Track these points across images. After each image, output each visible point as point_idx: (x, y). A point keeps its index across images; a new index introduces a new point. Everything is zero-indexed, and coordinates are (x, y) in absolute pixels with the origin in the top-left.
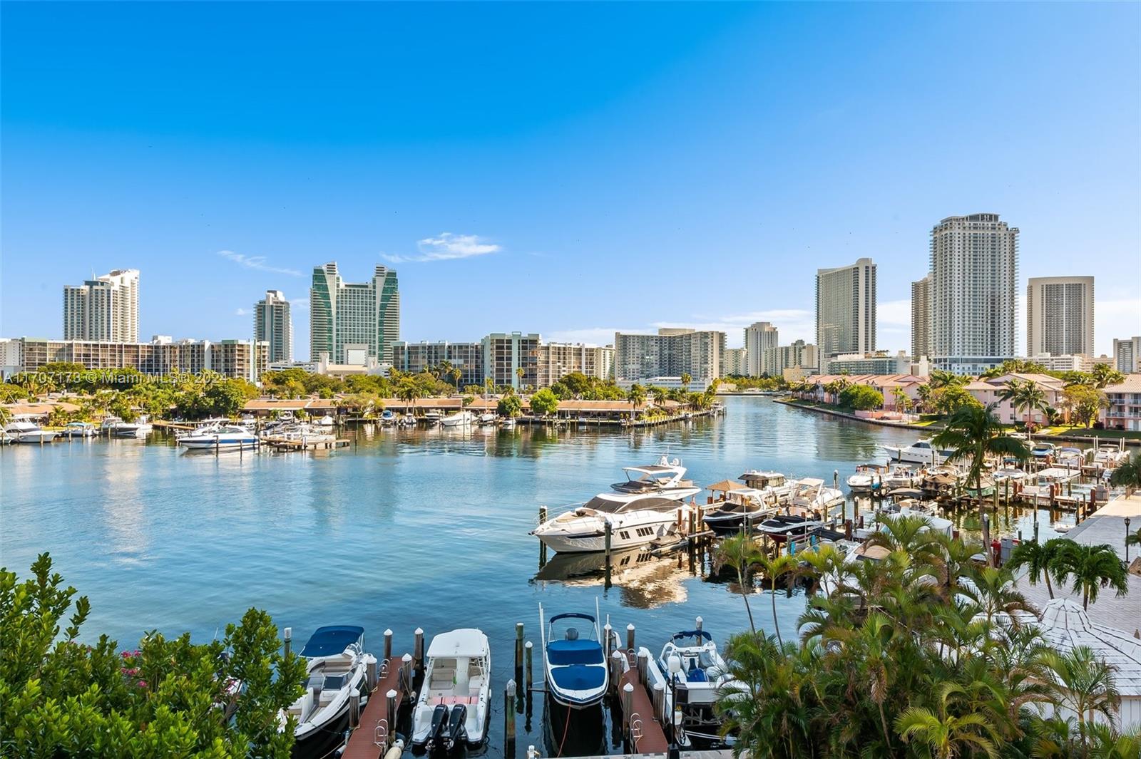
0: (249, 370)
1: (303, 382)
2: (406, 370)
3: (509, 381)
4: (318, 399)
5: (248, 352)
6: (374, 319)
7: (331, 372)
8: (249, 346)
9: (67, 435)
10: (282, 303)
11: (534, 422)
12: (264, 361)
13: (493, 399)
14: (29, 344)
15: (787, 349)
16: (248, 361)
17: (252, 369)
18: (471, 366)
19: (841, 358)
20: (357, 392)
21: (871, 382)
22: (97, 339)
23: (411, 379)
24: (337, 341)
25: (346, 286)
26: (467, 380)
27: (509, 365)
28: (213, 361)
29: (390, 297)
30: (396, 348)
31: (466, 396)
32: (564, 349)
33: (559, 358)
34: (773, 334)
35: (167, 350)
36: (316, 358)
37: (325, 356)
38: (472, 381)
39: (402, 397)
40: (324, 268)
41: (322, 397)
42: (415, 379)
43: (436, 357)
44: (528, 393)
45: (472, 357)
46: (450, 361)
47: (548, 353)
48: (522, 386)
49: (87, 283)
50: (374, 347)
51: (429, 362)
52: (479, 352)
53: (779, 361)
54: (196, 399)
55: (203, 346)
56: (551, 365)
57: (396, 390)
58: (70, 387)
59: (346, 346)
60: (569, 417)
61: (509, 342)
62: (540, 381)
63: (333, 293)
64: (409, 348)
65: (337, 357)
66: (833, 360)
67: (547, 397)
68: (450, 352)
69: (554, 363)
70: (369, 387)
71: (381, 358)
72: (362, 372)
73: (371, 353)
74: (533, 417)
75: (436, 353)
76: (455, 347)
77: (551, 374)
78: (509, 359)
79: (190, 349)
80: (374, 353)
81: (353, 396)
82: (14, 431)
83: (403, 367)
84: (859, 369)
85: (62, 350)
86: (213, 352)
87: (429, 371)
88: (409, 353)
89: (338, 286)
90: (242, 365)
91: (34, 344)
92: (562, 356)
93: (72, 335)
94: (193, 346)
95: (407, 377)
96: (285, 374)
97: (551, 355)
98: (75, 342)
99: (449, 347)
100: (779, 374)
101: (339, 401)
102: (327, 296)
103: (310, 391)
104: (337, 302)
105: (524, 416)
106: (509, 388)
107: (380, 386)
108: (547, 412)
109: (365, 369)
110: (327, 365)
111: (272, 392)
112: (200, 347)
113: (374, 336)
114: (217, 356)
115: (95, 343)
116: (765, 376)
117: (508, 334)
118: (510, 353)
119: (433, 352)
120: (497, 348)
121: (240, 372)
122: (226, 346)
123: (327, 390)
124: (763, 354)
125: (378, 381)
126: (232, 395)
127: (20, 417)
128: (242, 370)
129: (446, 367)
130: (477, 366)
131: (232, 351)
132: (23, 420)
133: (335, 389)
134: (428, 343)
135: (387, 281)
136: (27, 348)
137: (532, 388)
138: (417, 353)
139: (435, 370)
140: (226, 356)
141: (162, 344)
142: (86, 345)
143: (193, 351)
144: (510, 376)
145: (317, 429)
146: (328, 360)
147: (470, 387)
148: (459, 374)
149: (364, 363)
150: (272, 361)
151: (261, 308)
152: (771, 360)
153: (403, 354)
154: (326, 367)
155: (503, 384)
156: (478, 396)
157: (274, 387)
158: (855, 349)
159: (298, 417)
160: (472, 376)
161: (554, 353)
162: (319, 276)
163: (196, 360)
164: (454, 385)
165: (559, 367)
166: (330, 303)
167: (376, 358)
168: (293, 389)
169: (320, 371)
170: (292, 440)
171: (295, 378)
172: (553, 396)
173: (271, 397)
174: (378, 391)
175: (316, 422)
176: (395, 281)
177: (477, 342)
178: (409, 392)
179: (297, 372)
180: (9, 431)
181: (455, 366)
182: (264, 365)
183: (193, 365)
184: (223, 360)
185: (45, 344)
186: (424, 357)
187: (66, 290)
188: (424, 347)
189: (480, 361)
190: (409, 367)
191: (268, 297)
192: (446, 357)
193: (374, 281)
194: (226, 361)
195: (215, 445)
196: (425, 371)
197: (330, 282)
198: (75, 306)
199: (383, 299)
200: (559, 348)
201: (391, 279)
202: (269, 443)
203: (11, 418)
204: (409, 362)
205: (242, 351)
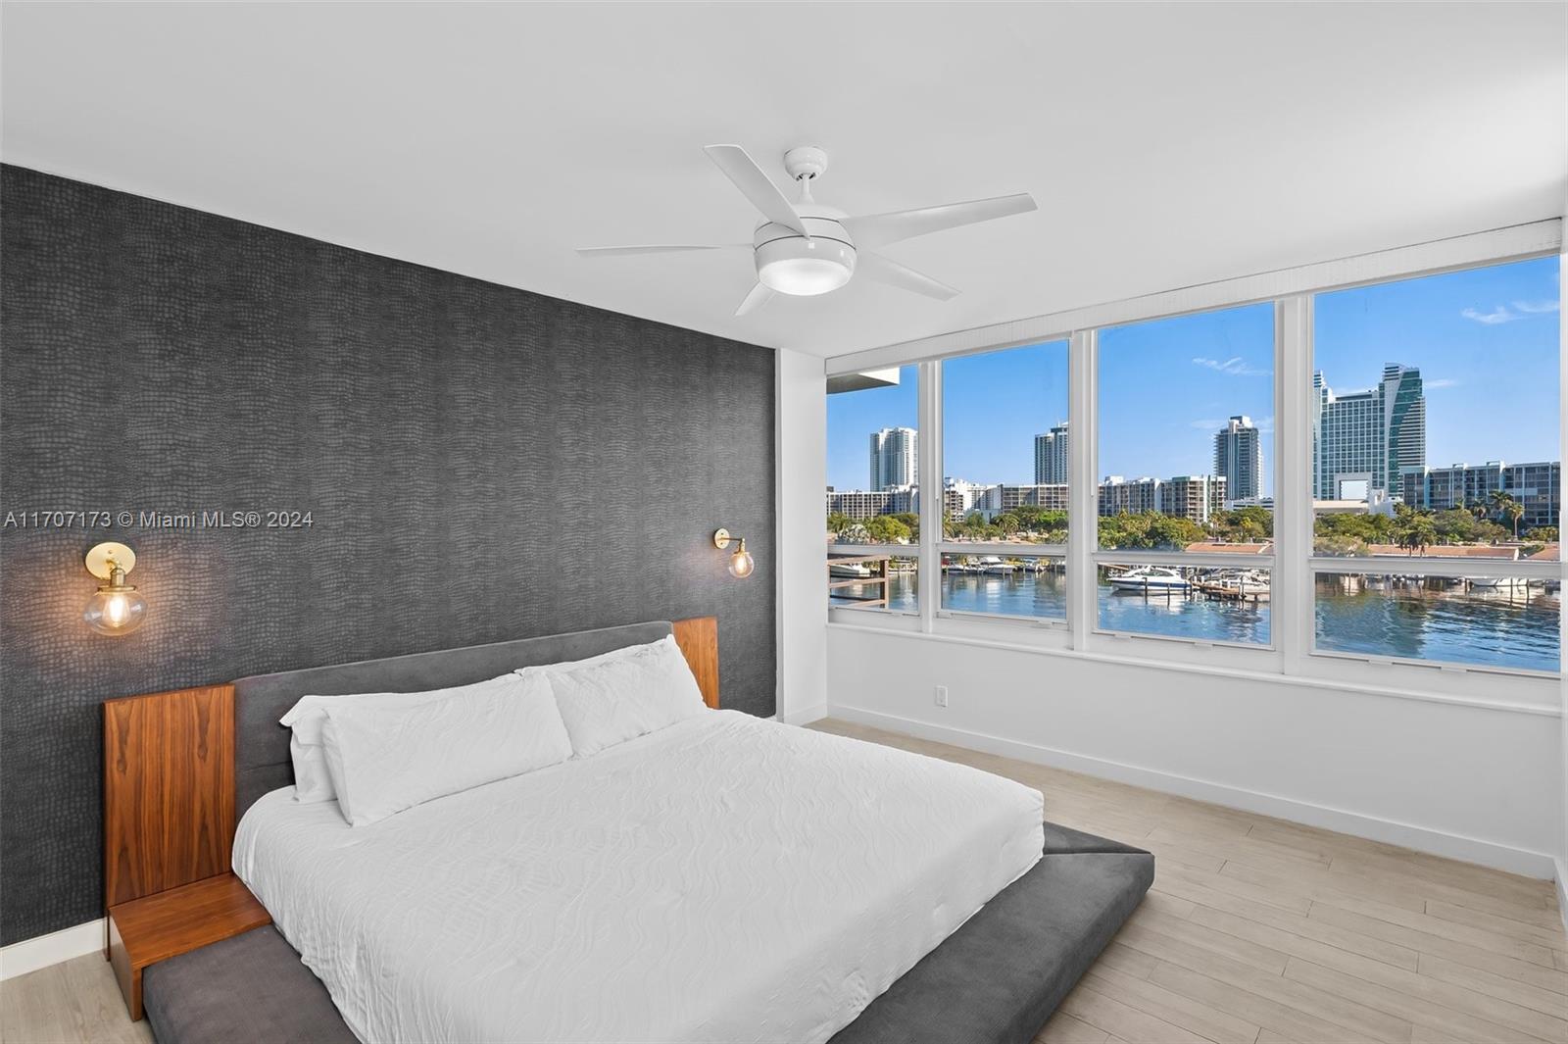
0: (1202, 510)
1: (1263, 523)
2: (1426, 506)
5: (1202, 489)
6: (1382, 439)
8: (1202, 482)
10: (1249, 430)
12: (1221, 499)
14: (1006, 489)
16: (1202, 500)
17: (1205, 508)
22: (1056, 483)
23: (1431, 518)
24: (1324, 471)
25: (1337, 399)
28: (1163, 500)
29: (1408, 406)
30: (1409, 476)
31: (1530, 544)
35: (1118, 490)
39: (1402, 543)
42: (1437, 518)
43: (1481, 487)
46: (1508, 491)
49: (1053, 430)
50: (1382, 476)
51: (1469, 494)
54: (1135, 540)
55: (1153, 485)
58: (1035, 527)
59: (1338, 477)
65: (1324, 491)
68: (1509, 478)
70: (1357, 529)
71: (1392, 489)
72: (1359, 509)
73: (1376, 484)
76: (1519, 470)
79: (1141, 488)
80: (1381, 484)
81: (1330, 540)
82: (986, 563)
83: (1421, 502)
85: (1029, 494)
86: (1163, 490)
87: (1468, 507)
88: (1432, 482)
89: (1325, 400)
90: (1195, 504)
91: (1009, 489)
93: (1041, 479)
94: (1143, 485)
95: (1425, 516)
96: (1242, 513)
98: (1039, 486)
99: (1507, 470)
104: (1324, 421)
107: (1375, 527)
109: (1365, 505)
111: (1223, 534)
112: (1151, 485)
113: (1382, 460)
114: (1168, 495)
115: (1056, 486)
119: (1477, 479)
121: (1192, 512)
122: (1177, 484)
125: (1376, 521)
126: (1172, 536)
128: (1194, 509)
129: (1500, 501)
131: (1183, 489)
134: (1466, 467)
135: (1403, 385)
136: (1006, 492)
138: (1447, 481)
139: (1478, 505)
140: (1177, 494)
141: (1114, 484)
142: (1048, 489)
143: (1143, 491)
145: (1261, 578)
148: (1519, 511)
149: (1364, 497)
150: (1236, 499)
151: (1223, 439)
153: (1421, 483)
157: (1228, 529)
163: (1146, 500)
164: (1511, 527)
167: (1384, 491)
168: (1249, 531)
170: (1229, 588)
171: (1253, 517)
173: (1217, 540)
174: (1371, 533)
176: (1418, 383)
179: (1256, 510)
180: (982, 564)
181: (1519, 499)
182: (1221, 504)
183: (1143, 506)
184: (1173, 499)
185: (1017, 489)
186: (1458, 487)
187: (1036, 439)
188: (1458, 473)
190: (1431, 501)
191: (1231, 425)
192: (1501, 485)
193: (1382, 387)
194: (1177, 499)
195: (1144, 587)
196: (1459, 508)
197: (1315, 399)
198: (1044, 453)
199: (1397, 409)
201: (1411, 382)
202: (1203, 590)
204: (1431, 495)
205: (1194, 488)
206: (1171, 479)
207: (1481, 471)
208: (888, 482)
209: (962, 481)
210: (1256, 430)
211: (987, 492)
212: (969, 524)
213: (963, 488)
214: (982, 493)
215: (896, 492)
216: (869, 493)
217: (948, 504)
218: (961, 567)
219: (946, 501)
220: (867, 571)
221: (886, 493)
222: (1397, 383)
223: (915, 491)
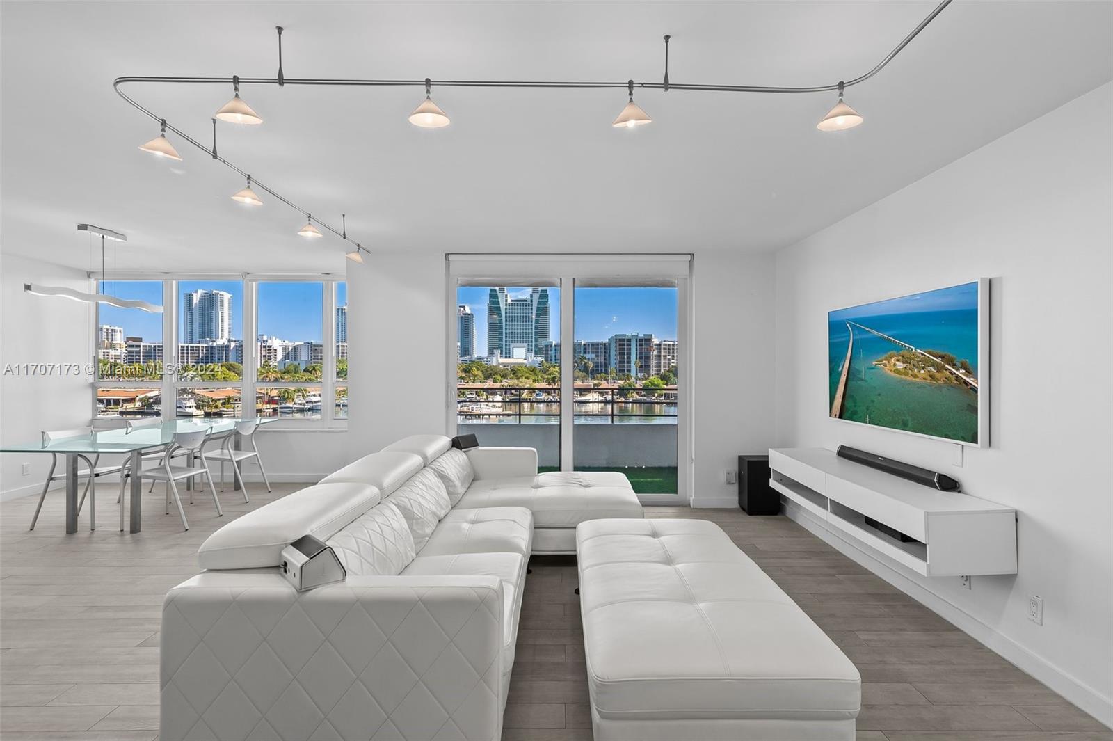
1: (482, 371)
2: (553, 362)
3: (629, 371)
4: (492, 383)
6: (532, 325)
7: (502, 364)
9: (339, 406)
10: (469, 315)
11: (645, 402)
13: (615, 384)
18: (601, 359)
20: (518, 379)
23: (558, 369)
24: (506, 342)
25: (512, 301)
26: (597, 370)
27: (629, 358)
29: (543, 308)
30: (546, 346)
31: (596, 382)
32: (673, 345)
33: (669, 353)
36: (491, 354)
37: (497, 352)
38: (602, 370)
39: (549, 382)
40: (496, 288)
41: (495, 382)
44: (643, 380)
45: (601, 352)
46: (585, 355)
47: (660, 349)
48: (639, 374)
50: (532, 346)
52: (606, 348)
56: (662, 358)
57: (546, 377)
59: (512, 345)
60: (673, 398)
61: (629, 340)
62: (653, 371)
63: (502, 306)
64: (555, 346)
65: (506, 353)
67: (656, 383)
68: (585, 349)
69: (664, 356)
70: (527, 375)
71: (536, 353)
72: (522, 364)
73: (529, 350)
74: (645, 398)
76: (589, 345)
77: (662, 365)
78: (629, 354)
80: (531, 350)
81: (516, 381)
82: (310, 402)
83: (551, 360)
88: (556, 350)
89: (506, 301)
91: (317, 346)
92: (671, 351)
93: (340, 339)
95: (555, 367)
96: (471, 365)
97: (662, 351)
98: (341, 344)
99: (584, 345)
101: (506, 384)
102: (499, 309)
103: (487, 378)
104: (506, 313)
105: (638, 397)
106: (628, 375)
107: (535, 374)
108: (656, 395)
109: (525, 362)
110: (499, 359)
111: (462, 378)
113: (532, 337)
117: (628, 333)
118: (630, 349)
120: (620, 345)
123: (498, 377)
125: (533, 370)
127: (312, 393)
129: (582, 360)
130: (605, 359)
132: (315, 395)
133: (504, 376)
135: (541, 297)
136: (315, 348)
137: (646, 376)
144: (630, 366)
145: (490, 404)
146: (499, 355)
147: (599, 376)
148: (591, 365)
149: (524, 357)
150: (462, 356)
153: (550, 350)
154: (499, 360)
155: (624, 372)
156: (605, 382)
157: (464, 375)
159: (479, 396)
160: (601, 367)
161: (664, 349)
162: (493, 295)
164: (588, 374)
165: (669, 360)
166: (501, 314)
167: (533, 354)
168: (475, 376)
169: (494, 363)
170: (474, 411)
171: (477, 368)
172: (660, 382)
173: (461, 382)
174: (532, 377)
175: (490, 399)
177: (605, 340)
178: (554, 378)
179: (478, 363)
180: (307, 402)
181: (589, 359)
189: (607, 355)
190: (555, 360)
191: (460, 310)
192: (582, 352)
193: (531, 296)
197: (501, 298)
198: (340, 320)
199: (538, 309)
200: (669, 345)
201: (544, 296)
203: (308, 394)
204: (555, 356)
208: (203, 335)
209: (274, 338)
210: (472, 315)
211: (295, 348)
212: (287, 372)
213: (276, 343)
214: (290, 348)
215: (215, 344)
216: (186, 345)
217: (265, 356)
218: (291, 406)
219: (263, 353)
220: (202, 412)
221: (205, 345)
222: (538, 295)
223: (233, 345)
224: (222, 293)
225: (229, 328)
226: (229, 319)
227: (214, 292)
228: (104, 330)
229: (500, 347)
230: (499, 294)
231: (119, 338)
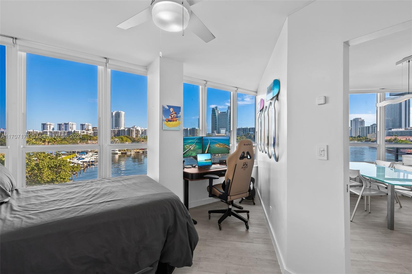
6: (227, 121)
15: (369, 127)
19: (393, 130)
21: (408, 139)
24: (218, 128)
25: (220, 112)
28: (190, 133)
34: (362, 122)
36: (213, 132)
37: (215, 131)
40: (215, 108)
43: (245, 132)
46: (249, 132)
51: (244, 133)
53: (365, 131)
55: (188, 129)
59: (220, 129)
63: (217, 115)
65: (218, 132)
66: (390, 131)
68: (249, 130)
75: (245, 130)
76: (251, 128)
80: (227, 130)
84: (402, 134)
86: (190, 131)
87: (244, 135)
89: (218, 113)
94: (185, 129)
99: (249, 128)
100: (365, 135)
104: (218, 117)
109: (225, 135)
110: (216, 134)
116: (359, 136)
122: (193, 129)
124: (358, 129)
129: (248, 134)
134: (243, 128)
139: (245, 135)
140: (193, 132)
146: (216, 133)
149: (225, 133)
152: (362, 131)
158: (400, 126)
162: (213, 110)
166: (216, 117)
167: (228, 132)
169: (214, 135)
181: (251, 134)
183: (185, 134)
186: (242, 132)
188: (242, 129)
193: (227, 111)
196: (243, 136)
197: (216, 112)
205: (196, 130)
206: (191, 128)
207: (245, 129)
208: (116, 126)
209: (138, 127)
211: (145, 130)
213: (139, 129)
214: (144, 130)
215: (120, 129)
216: (111, 129)
217: (136, 133)
221: (117, 130)
223: (126, 129)
224: (122, 112)
225: (124, 124)
226: (124, 121)
227: (119, 111)
228: (86, 125)
229: (216, 129)
230: (216, 110)
231: (90, 128)
